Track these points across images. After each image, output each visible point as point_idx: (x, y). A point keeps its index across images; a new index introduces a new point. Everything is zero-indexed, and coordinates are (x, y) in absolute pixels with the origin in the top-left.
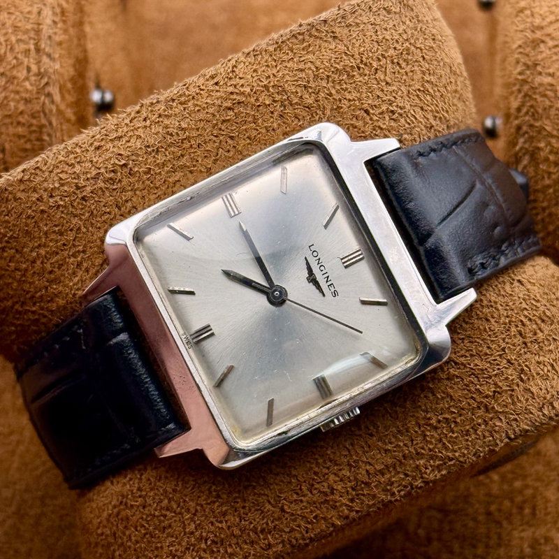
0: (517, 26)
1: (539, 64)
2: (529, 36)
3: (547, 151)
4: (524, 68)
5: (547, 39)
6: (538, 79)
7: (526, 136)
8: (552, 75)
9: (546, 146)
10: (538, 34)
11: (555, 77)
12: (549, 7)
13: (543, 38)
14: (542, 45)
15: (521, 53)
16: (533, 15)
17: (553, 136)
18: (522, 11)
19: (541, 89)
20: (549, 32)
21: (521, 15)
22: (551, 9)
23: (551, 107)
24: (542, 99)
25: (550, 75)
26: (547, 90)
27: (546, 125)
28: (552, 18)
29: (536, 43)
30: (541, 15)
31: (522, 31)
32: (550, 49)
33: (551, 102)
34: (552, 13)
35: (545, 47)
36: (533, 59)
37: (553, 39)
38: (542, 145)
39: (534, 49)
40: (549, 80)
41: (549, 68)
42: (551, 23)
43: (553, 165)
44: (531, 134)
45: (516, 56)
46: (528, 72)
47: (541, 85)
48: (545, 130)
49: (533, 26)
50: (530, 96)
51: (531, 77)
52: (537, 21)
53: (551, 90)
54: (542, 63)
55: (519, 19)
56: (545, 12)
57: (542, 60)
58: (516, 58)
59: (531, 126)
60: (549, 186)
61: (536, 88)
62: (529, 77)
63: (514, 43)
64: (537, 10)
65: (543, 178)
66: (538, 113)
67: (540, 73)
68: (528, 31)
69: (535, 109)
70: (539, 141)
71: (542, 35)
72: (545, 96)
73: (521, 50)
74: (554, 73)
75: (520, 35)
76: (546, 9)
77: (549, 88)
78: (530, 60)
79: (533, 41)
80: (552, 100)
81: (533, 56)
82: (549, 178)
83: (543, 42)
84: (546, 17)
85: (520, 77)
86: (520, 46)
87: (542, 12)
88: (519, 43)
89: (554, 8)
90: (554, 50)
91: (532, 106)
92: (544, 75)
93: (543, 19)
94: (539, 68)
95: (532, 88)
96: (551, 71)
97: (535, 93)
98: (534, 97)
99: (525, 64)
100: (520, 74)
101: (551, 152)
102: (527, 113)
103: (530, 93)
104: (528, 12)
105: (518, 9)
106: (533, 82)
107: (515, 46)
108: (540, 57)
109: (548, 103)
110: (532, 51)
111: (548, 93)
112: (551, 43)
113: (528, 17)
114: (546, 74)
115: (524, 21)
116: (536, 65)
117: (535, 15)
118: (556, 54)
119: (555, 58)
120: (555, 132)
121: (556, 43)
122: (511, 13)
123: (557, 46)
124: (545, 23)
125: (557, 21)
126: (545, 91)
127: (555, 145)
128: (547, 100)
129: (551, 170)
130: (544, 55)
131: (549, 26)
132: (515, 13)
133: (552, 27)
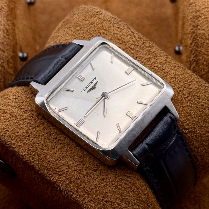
0: (190, 10)
1: (199, 25)
2: (194, 14)
3: (203, 60)
4: (193, 27)
5: (202, 15)
6: (199, 32)
7: (194, 54)
8: (204, 30)
9: (203, 58)
10: (198, 13)
11: (206, 31)
12: (203, 2)
13: (200, 15)
14: (200, 18)
15: (191, 21)
16: (196, 6)
17: (205, 54)
18: (191, 4)
19: (200, 35)
20: (203, 12)
21: (191, 6)
22: (203, 3)
23: (204, 42)
24: (200, 39)
25: (203, 30)
27: (202, 50)
28: (204, 7)
29: (197, 17)
30: (199, 6)
31: (191, 12)
32: (203, 19)
33: (204, 40)
34: (203, 5)
35: (201, 18)
36: (196, 23)
37: (204, 15)
38: (201, 58)
39: (197, 19)
40: (203, 32)
41: (203, 27)
42: (203, 9)
43: (205, 66)
44: (196, 54)
45: (190, 22)
46: (195, 29)
47: (200, 34)
48: (202, 52)
49: (196, 10)
50: (196, 39)
51: (196, 30)
52: (198, 8)
53: (204, 36)
54: (200, 25)
55: (190, 7)
57: (200, 24)
58: (190, 23)
59: (196, 50)
60: (204, 74)
61: (198, 35)
62: (195, 31)
63: (188, 17)
64: (197, 4)
65: (202, 71)
66: (199, 45)
67: (200, 29)
68: (195, 12)
69: (198, 44)
70: (200, 56)
71: (200, 14)
72: (202, 38)
73: (192, 20)
74: (205, 29)
75: (191, 14)
76: (201, 3)
77: (203, 35)
78: (195, 24)
79: (196, 16)
80: (205, 40)
81: (196, 22)
82: (204, 71)
83: (200, 16)
84: (201, 6)
85: (191, 31)
86: (191, 18)
87: (199, 4)
88: (191, 17)
89: (204, 3)
90: (205, 20)
91: (196, 42)
92: (201, 30)
93: (200, 7)
94: (199, 27)
95: (197, 35)
96: (204, 28)
97: (198, 37)
98: (197, 38)
99: (193, 26)
100: (191, 29)
101: (204, 61)
102: (194, 45)
103: (196, 37)
104: (194, 5)
105: (190, 3)
106: (197, 33)
107: (189, 18)
108: (199, 23)
109: (203, 41)
110: (196, 20)
111: (203, 37)
112: (203, 17)
113: (194, 7)
114: (202, 29)
115: (192, 8)
116: (198, 26)
117: (197, 6)
118: (205, 21)
119: (205, 23)
120: (206, 53)
121: (206, 17)
122: (187, 5)
123: (206, 18)
124: (201, 9)
125: (206, 8)
126: (201, 36)
127: (206, 58)
128: (202, 40)
129: (205, 68)
130: (201, 22)
131: (202, 10)
132: (188, 5)
133: (204, 10)
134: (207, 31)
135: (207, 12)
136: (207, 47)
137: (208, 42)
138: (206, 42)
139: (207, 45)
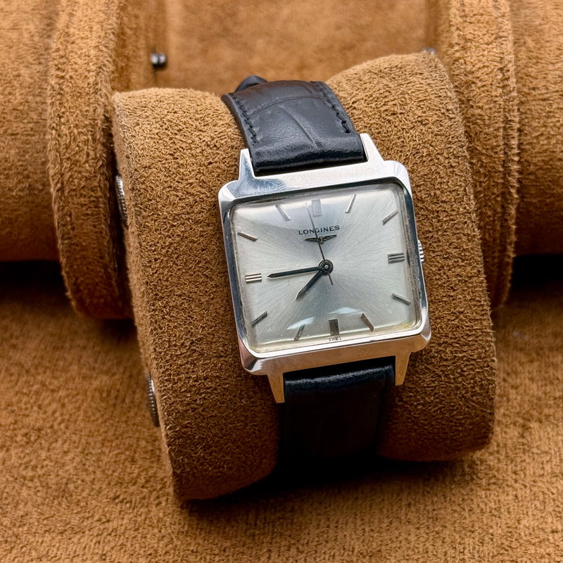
0: (454, 71)
2: (463, 79)
3: (479, 165)
5: (477, 81)
8: (481, 108)
9: (478, 162)
10: (470, 77)
12: (478, 57)
13: (474, 80)
14: (473, 85)
16: (465, 63)
17: (482, 154)
19: (473, 119)
20: (479, 76)
21: (457, 63)
23: (481, 132)
25: (480, 108)
26: (477, 119)
27: (478, 146)
28: (481, 65)
29: (468, 84)
30: (472, 63)
31: (457, 75)
32: (479, 88)
34: (480, 61)
35: (476, 86)
36: (466, 96)
37: (481, 80)
39: (467, 88)
40: (479, 111)
41: (478, 103)
42: (480, 68)
47: (473, 115)
48: (477, 149)
49: (466, 71)
52: (469, 68)
53: (480, 119)
55: (455, 66)
56: (475, 60)
57: (474, 96)
61: (470, 118)
64: (468, 59)
67: (472, 107)
68: (463, 75)
72: (476, 123)
73: (458, 89)
76: (475, 58)
77: (479, 117)
79: (466, 83)
80: (482, 126)
82: (480, 186)
83: (474, 83)
87: (472, 60)
92: (475, 107)
93: (474, 66)
94: (471, 103)
96: (480, 105)
101: (481, 166)
104: (462, 61)
105: (454, 58)
108: (472, 94)
111: (478, 121)
112: (480, 84)
113: (462, 64)
114: (476, 107)
116: (469, 100)
117: (467, 63)
118: (483, 92)
119: (483, 95)
120: (484, 151)
121: (484, 84)
122: (449, 62)
123: (484, 86)
124: (474, 69)
125: (484, 66)
126: (475, 120)
127: (484, 161)
128: (477, 127)
129: (482, 180)
130: (475, 93)
131: (478, 71)
132: (452, 62)
133: (481, 71)
134: (486, 109)
135: (487, 74)
136: (486, 141)
137: (487, 130)
138: (485, 131)
139: (486, 136)
